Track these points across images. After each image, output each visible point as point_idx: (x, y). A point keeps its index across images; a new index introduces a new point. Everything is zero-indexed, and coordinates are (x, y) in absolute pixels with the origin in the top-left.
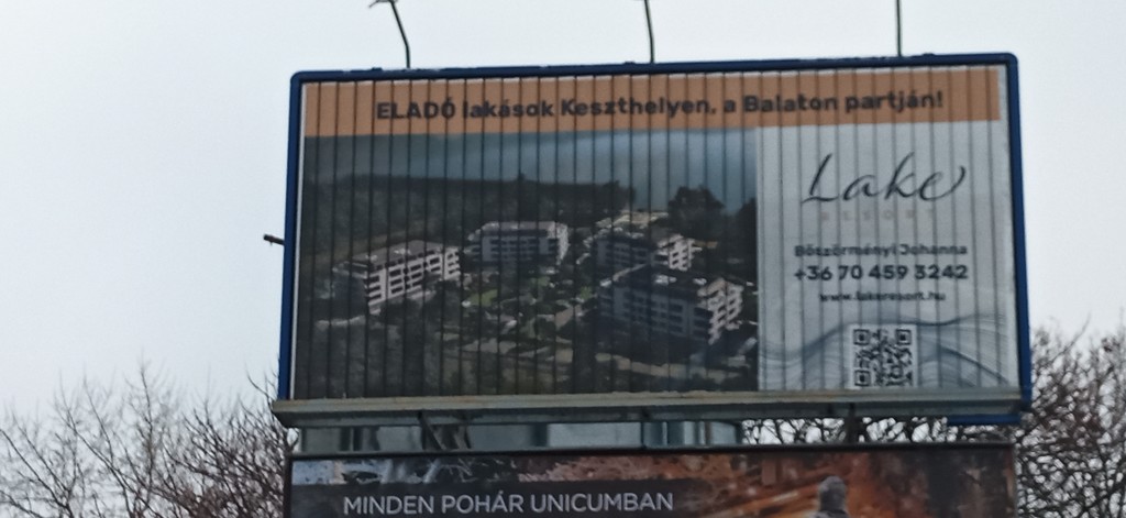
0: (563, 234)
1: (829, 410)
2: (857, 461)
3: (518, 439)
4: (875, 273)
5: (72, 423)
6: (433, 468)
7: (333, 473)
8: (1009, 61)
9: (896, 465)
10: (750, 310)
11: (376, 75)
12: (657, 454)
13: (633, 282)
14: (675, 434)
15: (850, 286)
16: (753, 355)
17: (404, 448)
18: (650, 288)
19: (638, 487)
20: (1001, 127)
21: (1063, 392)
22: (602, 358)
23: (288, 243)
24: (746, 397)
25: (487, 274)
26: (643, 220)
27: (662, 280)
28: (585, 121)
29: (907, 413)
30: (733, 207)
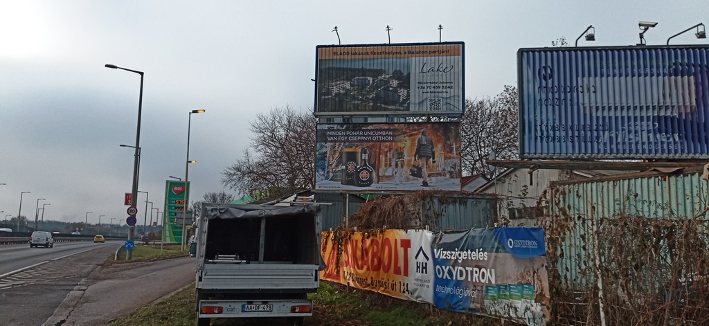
0: (371, 79)
1: (424, 115)
2: (429, 125)
3: (362, 121)
4: (434, 87)
5: (274, 117)
6: (345, 126)
7: (326, 127)
8: (463, 43)
9: (437, 126)
10: (408, 95)
11: (333, 46)
12: (389, 124)
13: (384, 89)
14: (393, 120)
15: (429, 90)
16: (409, 104)
17: (339, 122)
18: (388, 90)
19: (386, 130)
20: (460, 57)
21: (471, 112)
22: (378, 104)
23: (316, 81)
24: (407, 112)
25: (356, 87)
26: (387, 76)
27: (391, 89)
28: (376, 56)
29: (439, 116)
30: (405, 74)
